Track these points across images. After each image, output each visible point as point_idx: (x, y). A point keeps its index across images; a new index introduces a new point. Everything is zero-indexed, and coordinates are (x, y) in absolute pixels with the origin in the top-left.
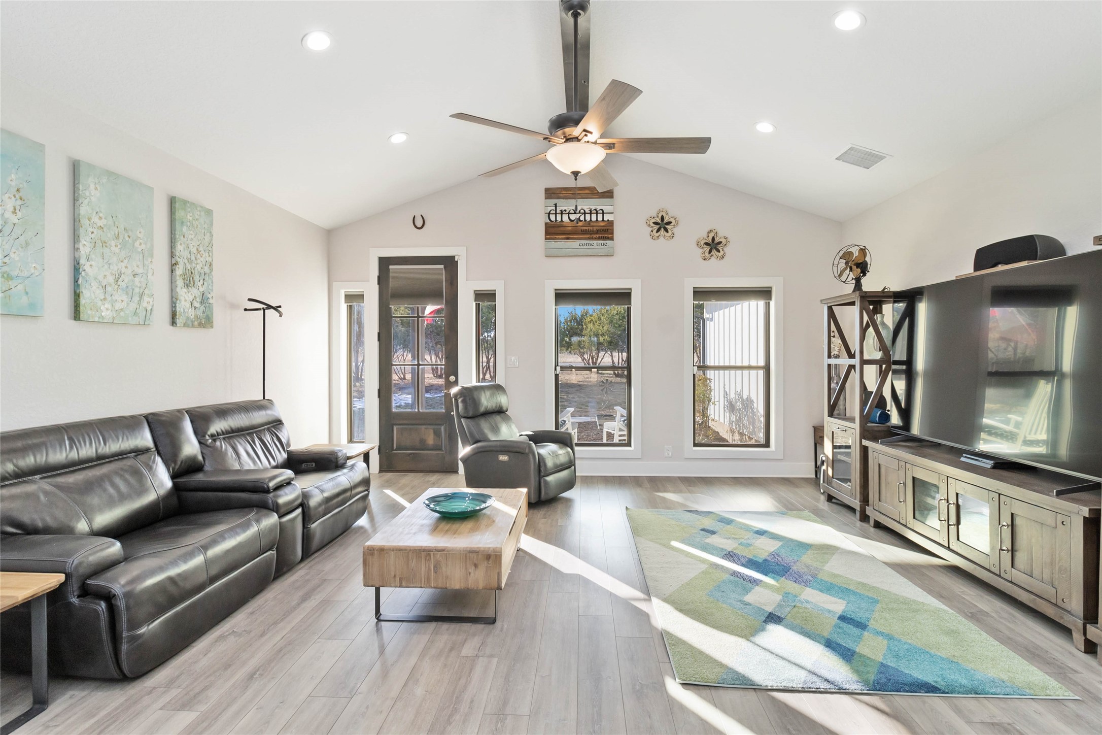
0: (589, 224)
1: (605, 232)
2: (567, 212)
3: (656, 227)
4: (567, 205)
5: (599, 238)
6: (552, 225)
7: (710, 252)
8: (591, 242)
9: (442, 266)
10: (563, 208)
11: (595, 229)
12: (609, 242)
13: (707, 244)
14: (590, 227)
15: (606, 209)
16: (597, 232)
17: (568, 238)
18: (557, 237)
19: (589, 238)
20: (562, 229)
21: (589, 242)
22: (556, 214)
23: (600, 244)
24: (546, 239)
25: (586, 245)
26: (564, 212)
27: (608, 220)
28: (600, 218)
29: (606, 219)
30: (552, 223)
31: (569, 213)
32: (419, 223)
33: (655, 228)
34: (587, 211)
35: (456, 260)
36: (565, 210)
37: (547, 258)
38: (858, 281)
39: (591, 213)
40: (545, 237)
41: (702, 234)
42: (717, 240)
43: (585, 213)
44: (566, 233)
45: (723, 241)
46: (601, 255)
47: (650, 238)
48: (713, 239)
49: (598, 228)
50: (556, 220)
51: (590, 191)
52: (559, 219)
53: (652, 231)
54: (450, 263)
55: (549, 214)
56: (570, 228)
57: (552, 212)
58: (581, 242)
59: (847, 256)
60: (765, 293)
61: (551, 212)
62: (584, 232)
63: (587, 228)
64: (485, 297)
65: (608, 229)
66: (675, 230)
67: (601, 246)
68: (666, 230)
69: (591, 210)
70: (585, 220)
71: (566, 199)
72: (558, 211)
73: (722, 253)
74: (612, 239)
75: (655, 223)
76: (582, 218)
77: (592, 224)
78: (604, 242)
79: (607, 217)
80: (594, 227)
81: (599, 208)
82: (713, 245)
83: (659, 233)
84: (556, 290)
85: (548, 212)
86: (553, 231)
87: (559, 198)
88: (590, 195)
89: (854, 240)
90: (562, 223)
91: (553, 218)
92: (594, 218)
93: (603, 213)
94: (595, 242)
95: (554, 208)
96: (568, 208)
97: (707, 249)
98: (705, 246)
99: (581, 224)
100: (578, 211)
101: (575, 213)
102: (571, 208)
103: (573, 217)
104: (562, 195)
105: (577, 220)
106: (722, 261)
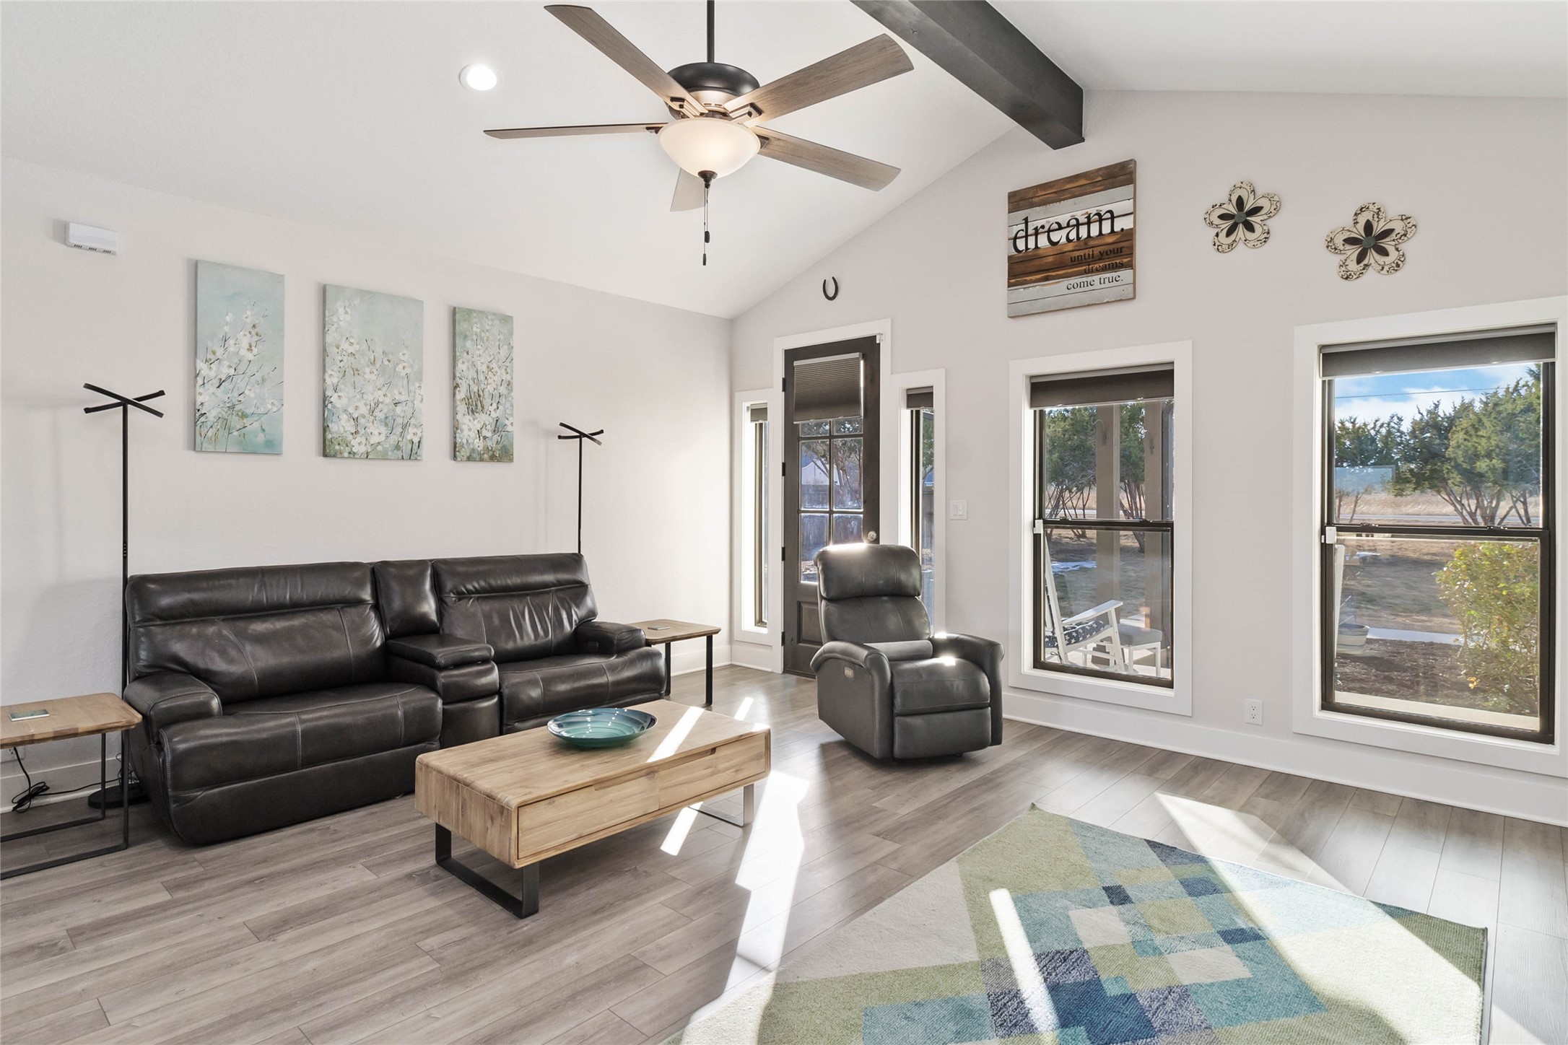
0: (1086, 244)
1: (1116, 254)
2: (1046, 229)
3: (1226, 225)
4: (1039, 218)
5: (1104, 269)
6: (1021, 257)
7: (1359, 260)
8: (1089, 279)
9: (856, 355)
10: (1039, 224)
11: (1096, 251)
12: (1125, 273)
13: (1351, 241)
14: (1086, 251)
15: (1118, 208)
16: (1102, 256)
17: (1046, 279)
18: (1028, 278)
19: (1086, 272)
20: (1036, 262)
21: (1084, 279)
22: (1027, 236)
23: (1107, 280)
24: (1010, 285)
25: (1079, 285)
26: (1041, 230)
27: (1122, 230)
28: (1106, 228)
29: (1117, 229)
30: (1021, 255)
31: (1049, 231)
32: (831, 292)
33: (1223, 227)
34: (1083, 219)
35: (878, 342)
36: (1043, 227)
37: (1010, 319)
39: (1089, 223)
40: (1009, 282)
41: (1342, 219)
42: (1379, 228)
43: (1078, 225)
44: (1042, 268)
45: (1398, 227)
46: (1108, 302)
47: (1213, 249)
48: (1368, 227)
49: (1101, 249)
50: (1027, 248)
51: (1088, 180)
52: (1031, 245)
53: (1217, 235)
54: (869, 348)
55: (1015, 238)
56: (1050, 259)
57: (1020, 235)
58: (1070, 282)
61: (1018, 235)
62: (1076, 262)
63: (1081, 253)
64: (919, 399)
65: (1121, 248)
66: (1271, 223)
67: (1107, 284)
68: (1250, 228)
69: (1089, 218)
70: (1079, 238)
71: (1044, 205)
72: (1031, 231)
73: (1393, 256)
74: (1130, 265)
75: (1224, 216)
76: (1073, 236)
77: (1091, 243)
78: (1114, 274)
79: (1120, 224)
80: (1094, 249)
81: (1104, 209)
82: (1371, 241)
83: (1233, 237)
84: (1032, 377)
85: (1014, 235)
86: (1022, 269)
87: (1032, 205)
88: (1088, 187)
90: (1040, 252)
91: (1021, 244)
92: (1095, 230)
93: (1113, 218)
94: (1096, 278)
95: (1023, 227)
96: (1048, 222)
97: (1353, 252)
98: (1348, 247)
99: (1070, 247)
100: (1064, 224)
101: (1060, 228)
102: (1053, 220)
103: (1055, 237)
104: (1037, 199)
105: (1064, 240)
106: (1395, 274)
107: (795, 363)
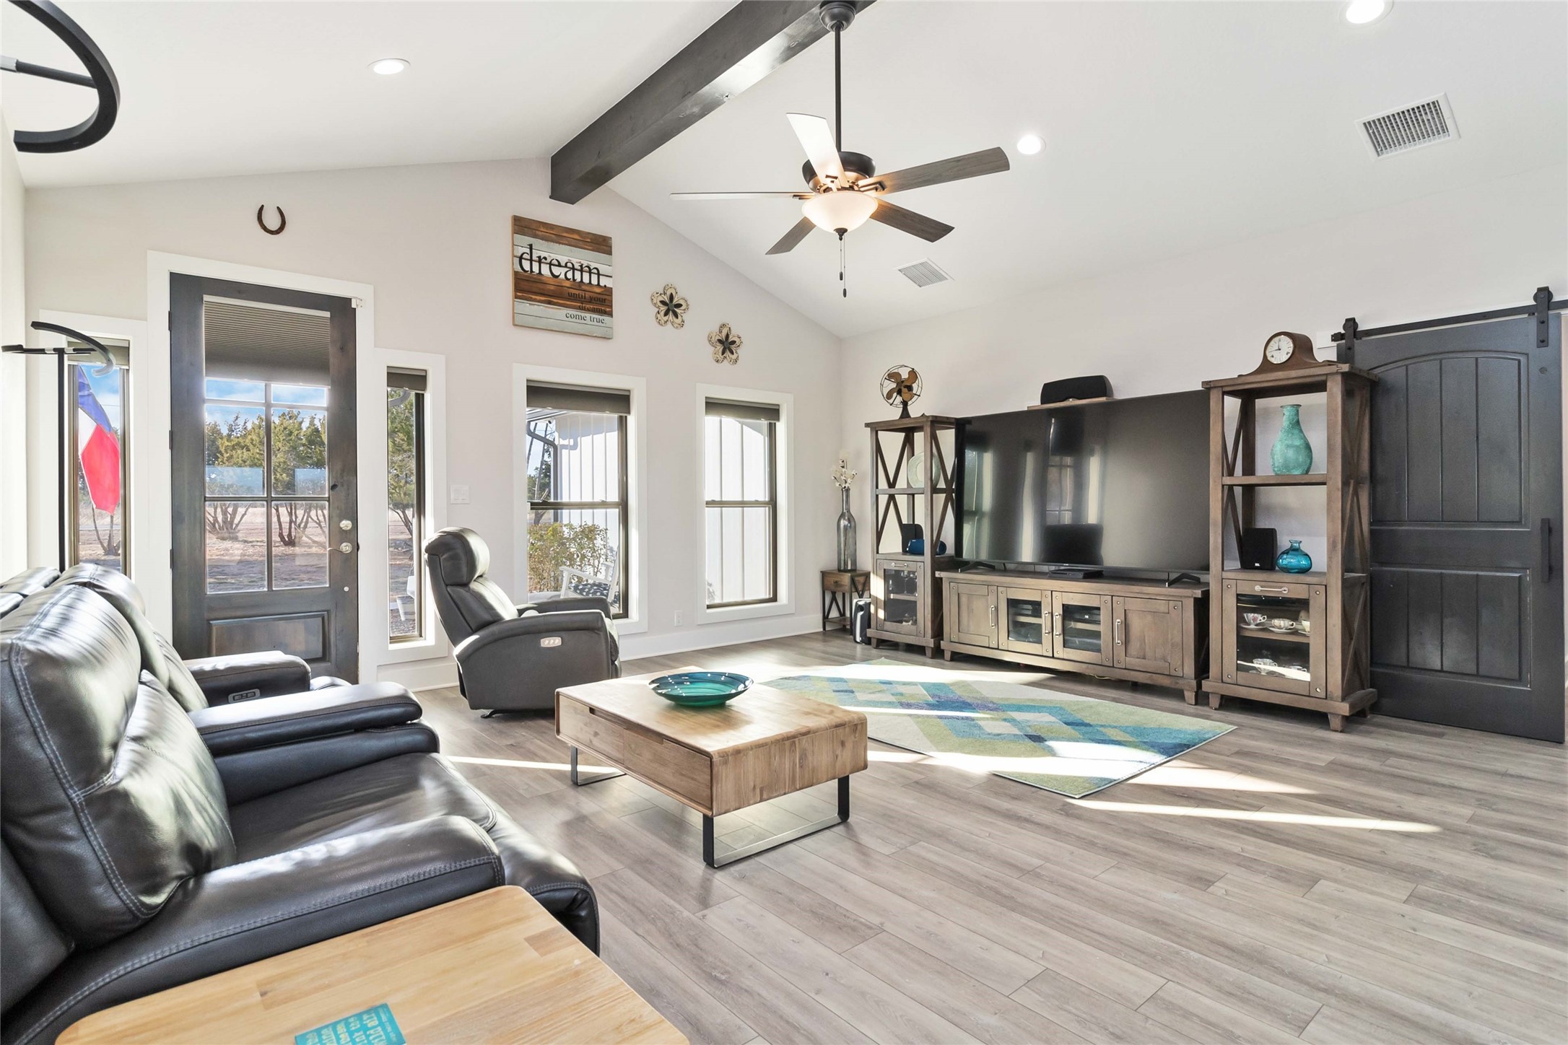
0: (580, 286)
1: (600, 302)
2: (548, 261)
3: (665, 308)
4: (543, 249)
5: (593, 311)
6: (523, 275)
7: (723, 353)
8: (583, 315)
9: (327, 314)
10: (543, 254)
11: (588, 295)
12: (606, 318)
13: (720, 341)
14: (580, 292)
15: (603, 269)
16: (591, 300)
17: (550, 303)
18: (533, 297)
19: (579, 308)
20: (541, 286)
21: (579, 314)
22: (531, 260)
23: (595, 320)
24: (516, 297)
25: (575, 317)
26: (543, 260)
27: (605, 286)
28: (594, 281)
29: (602, 284)
30: (526, 274)
31: (550, 264)
32: (272, 221)
33: (662, 309)
34: (577, 266)
35: (353, 306)
36: (545, 258)
37: (514, 327)
38: (905, 404)
39: (582, 271)
40: (516, 294)
41: (714, 327)
42: (730, 340)
43: (573, 269)
44: (546, 293)
45: (737, 341)
46: (596, 337)
47: (655, 321)
48: (727, 336)
49: (591, 294)
50: (532, 271)
51: (581, 237)
52: (536, 269)
53: (658, 312)
54: (342, 310)
55: (521, 258)
56: (552, 288)
57: (525, 256)
58: (568, 312)
59: (892, 376)
60: (771, 412)
62: (572, 297)
63: (577, 292)
64: (407, 381)
65: (605, 300)
66: (685, 317)
67: (595, 323)
68: (676, 315)
69: (581, 266)
70: (574, 280)
71: (546, 240)
72: (535, 257)
73: (735, 356)
74: (610, 314)
75: (662, 302)
76: (570, 275)
77: (584, 287)
78: (601, 318)
79: (604, 281)
80: (587, 293)
81: (593, 265)
82: (727, 345)
83: (667, 318)
84: (528, 380)
85: (520, 255)
86: (527, 286)
87: (535, 236)
88: (581, 243)
90: (540, 277)
91: (526, 265)
92: (586, 279)
93: (599, 274)
94: (588, 315)
95: (528, 251)
96: (549, 256)
97: (720, 348)
98: (718, 344)
99: (567, 284)
100: (563, 264)
101: (559, 265)
102: (553, 256)
103: (556, 271)
104: (540, 233)
105: (562, 276)
106: (736, 365)
107: (207, 298)
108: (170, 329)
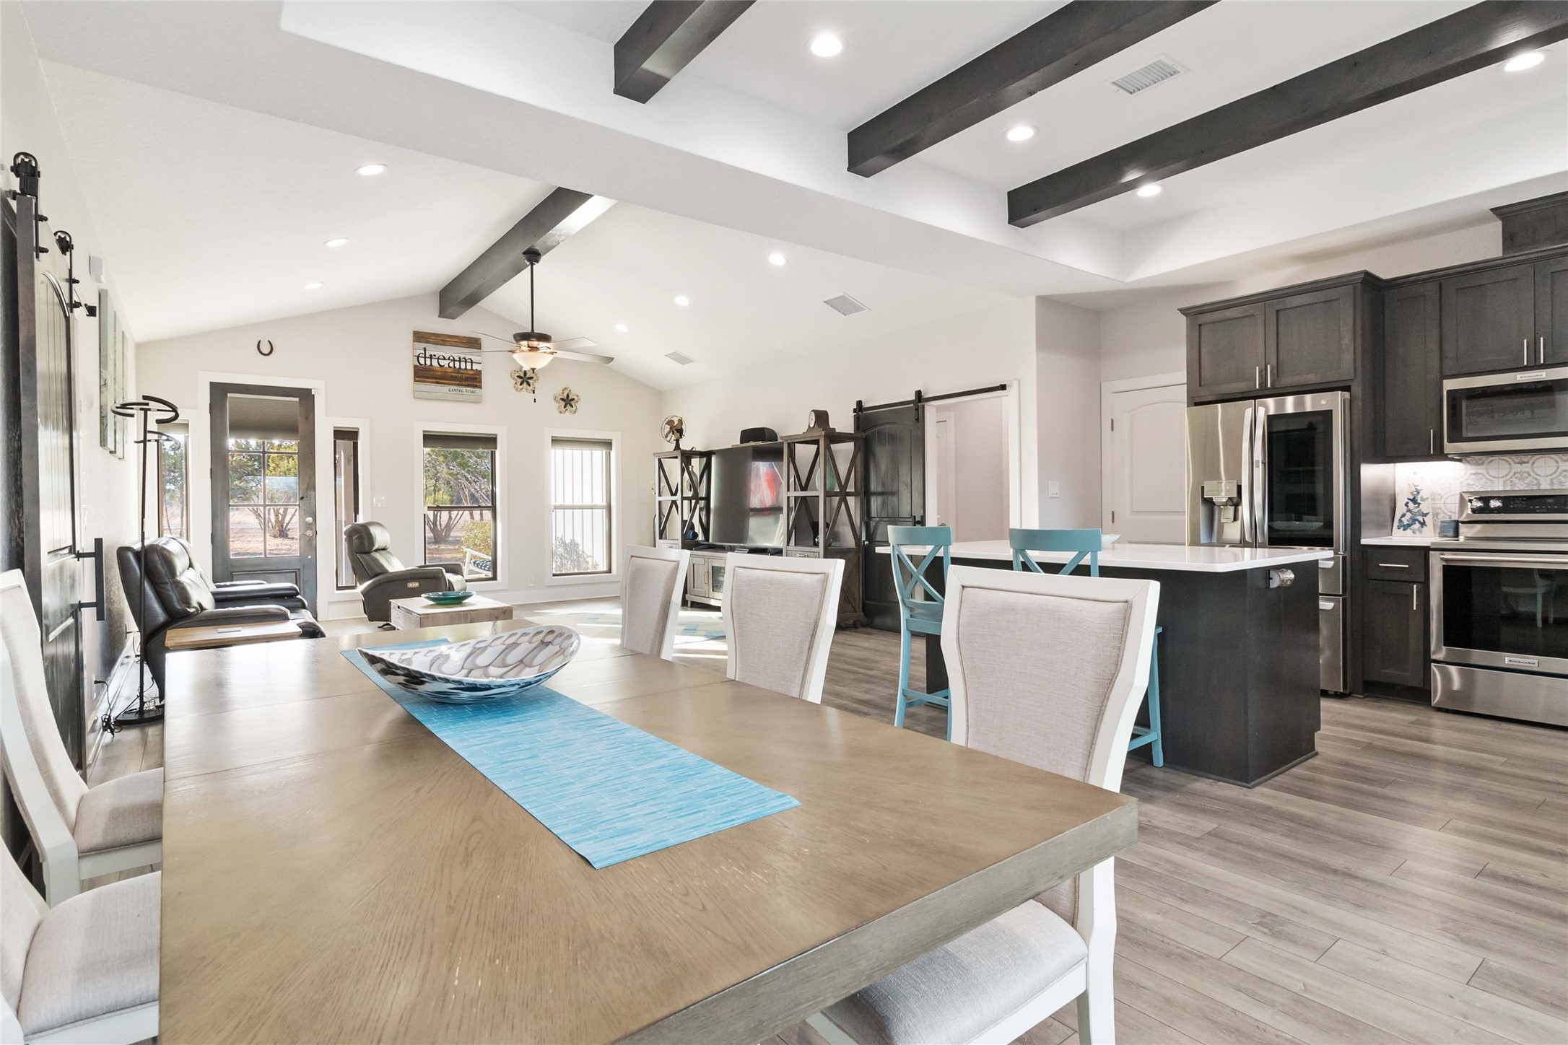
0: (459, 371)
1: (473, 380)
2: (437, 357)
3: (520, 380)
4: (433, 350)
5: (468, 386)
7: (565, 407)
8: (460, 389)
9: (297, 399)
10: (433, 353)
11: (464, 376)
12: (477, 390)
13: (562, 399)
14: (459, 375)
15: (475, 359)
16: (467, 379)
17: (438, 383)
18: (427, 380)
19: (458, 385)
20: (431, 373)
21: (458, 388)
22: (425, 357)
23: (469, 391)
24: (415, 381)
25: (455, 390)
26: (433, 357)
27: (476, 369)
28: (469, 367)
29: (474, 368)
30: (422, 366)
31: (438, 359)
32: (266, 349)
33: (518, 381)
34: (457, 359)
35: (313, 393)
36: (435, 356)
37: (415, 400)
38: (677, 441)
39: (460, 361)
40: (415, 379)
41: (558, 390)
42: (570, 397)
43: (454, 360)
44: (435, 377)
45: (576, 398)
46: (470, 402)
47: (514, 390)
48: (568, 396)
49: (467, 376)
50: (425, 364)
51: (460, 340)
52: (428, 363)
53: (516, 384)
54: (306, 396)
55: (418, 357)
56: (439, 373)
57: (421, 355)
58: (450, 388)
59: (670, 422)
60: (608, 444)
62: (453, 378)
63: (457, 375)
64: (347, 436)
65: (476, 378)
66: (536, 385)
67: (470, 393)
68: (529, 384)
69: (460, 358)
70: (455, 367)
71: (435, 344)
72: (427, 356)
73: (574, 408)
74: (480, 387)
75: (519, 377)
76: (451, 365)
77: (461, 371)
78: (473, 389)
81: (467, 357)
82: (568, 401)
83: (522, 386)
84: (424, 431)
85: (417, 355)
86: (423, 374)
87: (428, 342)
88: (459, 344)
89: (676, 413)
90: (432, 368)
91: (422, 361)
92: (463, 366)
93: (472, 362)
94: (464, 389)
95: (423, 352)
96: (437, 354)
97: (563, 404)
98: (561, 401)
99: (450, 370)
100: (447, 358)
101: (444, 359)
102: (440, 354)
103: (442, 362)
104: (431, 340)
105: (447, 366)
106: (574, 415)
107: (229, 395)
108: (210, 413)
